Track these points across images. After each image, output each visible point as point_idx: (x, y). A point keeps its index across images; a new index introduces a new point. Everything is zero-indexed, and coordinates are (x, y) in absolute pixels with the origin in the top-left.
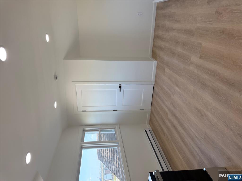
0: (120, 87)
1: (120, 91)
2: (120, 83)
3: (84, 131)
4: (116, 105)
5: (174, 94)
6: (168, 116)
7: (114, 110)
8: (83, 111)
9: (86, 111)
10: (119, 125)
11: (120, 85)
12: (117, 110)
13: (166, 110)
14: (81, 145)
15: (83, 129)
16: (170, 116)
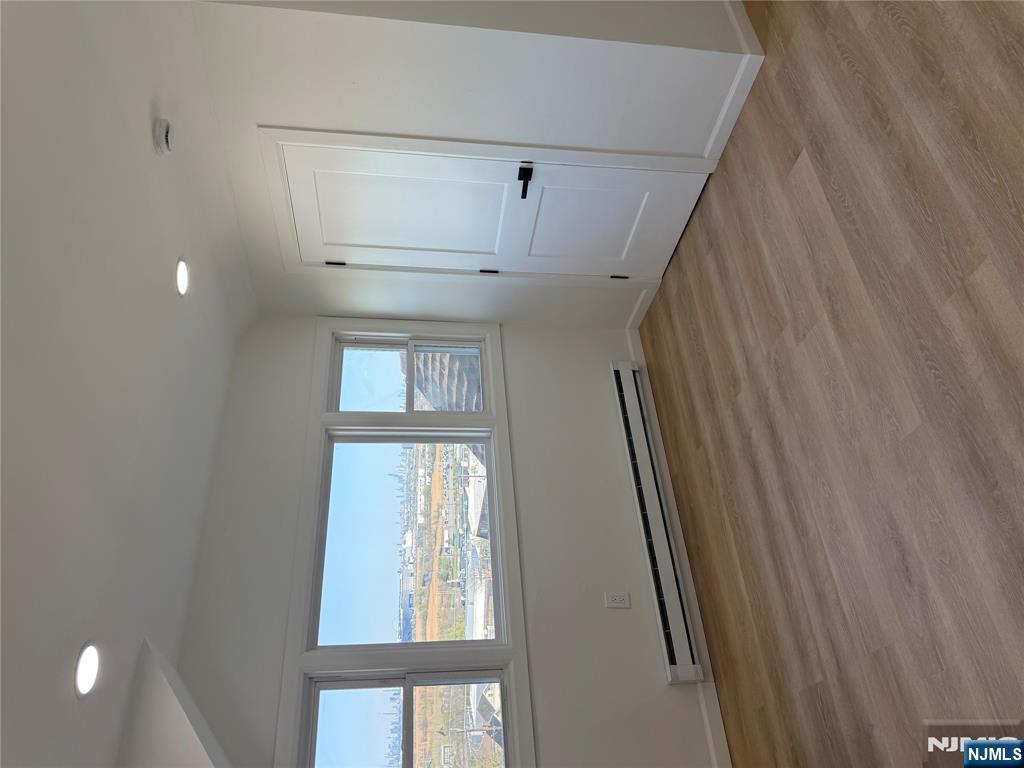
0: (526, 174)
1: (524, 196)
2: (527, 155)
3: (339, 343)
4: (496, 251)
5: (805, 336)
6: (736, 395)
7: (481, 271)
8: (327, 263)
9: (344, 264)
10: (501, 326)
11: (524, 165)
12: (496, 272)
13: (739, 361)
14: (327, 430)
15: (333, 334)
16: (746, 399)
